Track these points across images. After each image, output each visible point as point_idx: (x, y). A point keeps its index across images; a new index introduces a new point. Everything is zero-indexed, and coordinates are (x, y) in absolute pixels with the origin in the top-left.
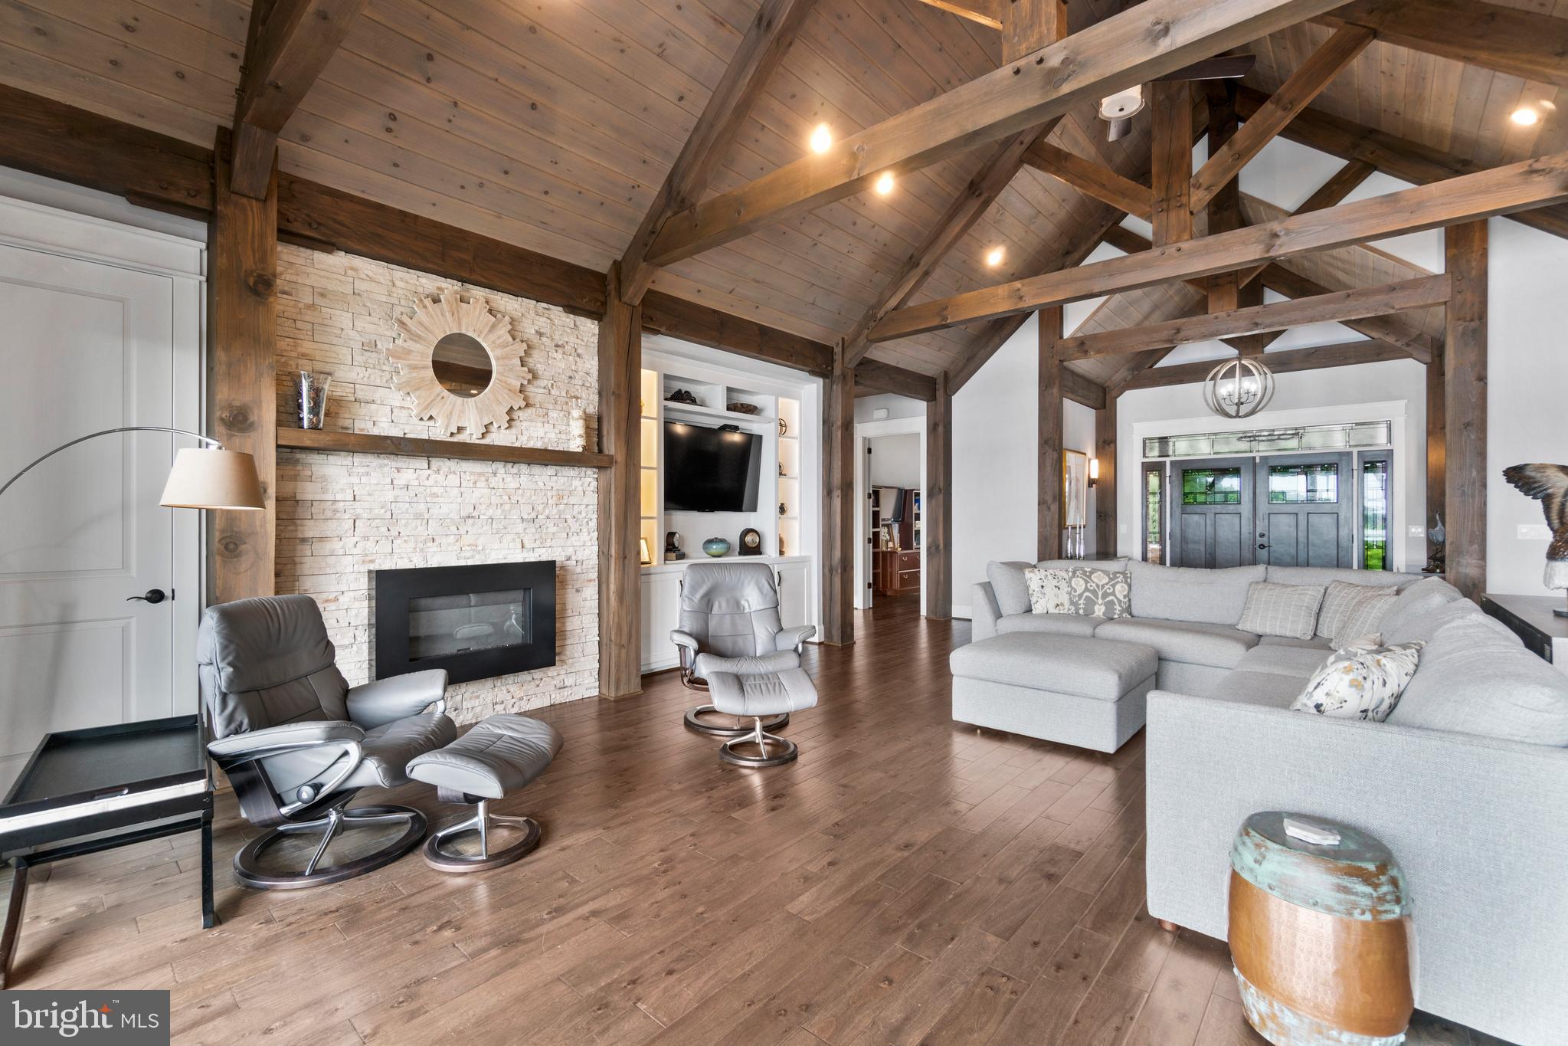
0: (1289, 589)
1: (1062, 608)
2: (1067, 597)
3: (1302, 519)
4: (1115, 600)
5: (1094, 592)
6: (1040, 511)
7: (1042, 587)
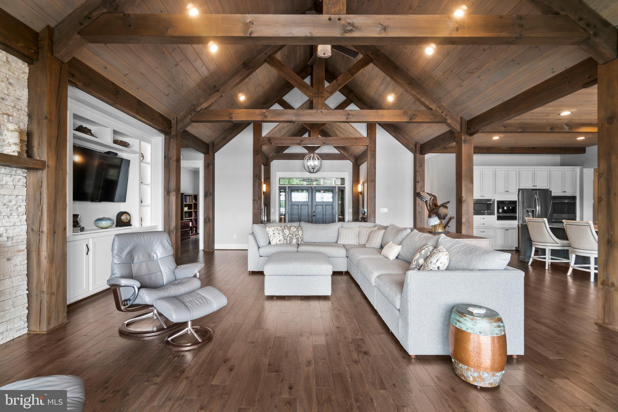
0: (350, 229)
1: (281, 241)
2: (282, 237)
3: (324, 206)
4: (299, 237)
5: (292, 234)
6: (253, 204)
7: (274, 234)
